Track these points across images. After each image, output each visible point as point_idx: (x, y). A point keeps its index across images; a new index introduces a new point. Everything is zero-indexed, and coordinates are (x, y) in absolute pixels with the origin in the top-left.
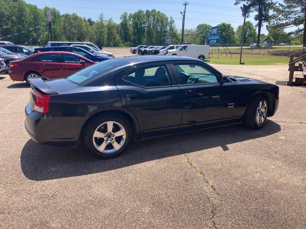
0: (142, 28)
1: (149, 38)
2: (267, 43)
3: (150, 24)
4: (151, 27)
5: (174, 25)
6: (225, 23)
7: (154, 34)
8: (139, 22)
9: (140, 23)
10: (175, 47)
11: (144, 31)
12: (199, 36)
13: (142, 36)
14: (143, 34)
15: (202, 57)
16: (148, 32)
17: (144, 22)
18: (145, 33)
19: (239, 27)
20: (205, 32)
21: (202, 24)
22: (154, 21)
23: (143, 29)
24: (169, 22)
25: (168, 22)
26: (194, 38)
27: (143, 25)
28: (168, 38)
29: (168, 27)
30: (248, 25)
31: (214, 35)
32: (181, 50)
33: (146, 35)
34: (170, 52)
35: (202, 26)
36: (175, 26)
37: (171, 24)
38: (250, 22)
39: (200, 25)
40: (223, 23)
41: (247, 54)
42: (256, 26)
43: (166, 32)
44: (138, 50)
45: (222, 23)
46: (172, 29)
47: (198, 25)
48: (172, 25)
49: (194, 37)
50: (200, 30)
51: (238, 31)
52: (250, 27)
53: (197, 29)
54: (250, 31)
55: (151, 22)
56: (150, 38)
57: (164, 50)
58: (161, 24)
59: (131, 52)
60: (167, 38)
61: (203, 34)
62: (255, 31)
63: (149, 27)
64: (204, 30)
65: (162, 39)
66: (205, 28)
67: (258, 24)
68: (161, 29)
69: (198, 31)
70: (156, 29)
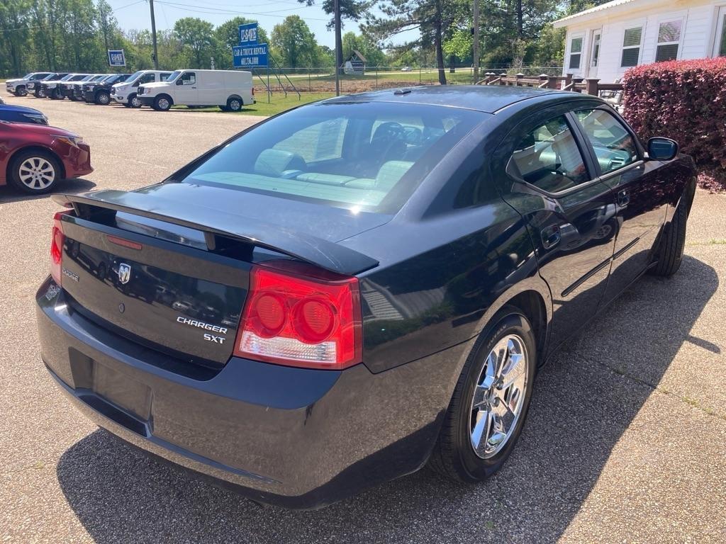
0: (18, 26)
1: (42, 51)
2: (353, 65)
3: (40, 15)
4: (46, 22)
5: (111, 19)
6: (244, 19)
7: (56, 42)
8: (5, 8)
9: (11, 10)
10: (157, 77)
11: (25, 33)
12: (184, 49)
13: (23, 47)
14: (25, 40)
15: (236, 99)
16: (40, 34)
17: (21, 7)
18: (30, 40)
19: (277, 29)
20: (197, 39)
21: (188, 19)
22: (51, 7)
23: (22, 28)
24: (95, 8)
25: (94, 12)
26: (173, 55)
27: (19, 18)
28: (116, 53)
29: (96, 23)
30: (295, 25)
31: (248, 45)
32: (179, 83)
33: (33, 46)
34: (150, 89)
35: (188, 24)
36: (116, 22)
37: (104, 16)
38: (298, 18)
39: (182, 21)
40: (238, 18)
41: (327, 91)
42: (330, 26)
43: (90, 36)
44: (32, 86)
45: (236, 16)
46: (107, 29)
47: (178, 20)
48: (108, 19)
49: (173, 51)
50: (185, 35)
51: (274, 39)
52: (300, 30)
53: (175, 30)
54: (302, 37)
55: (42, 10)
56: (48, 53)
57: (125, 84)
58: (74, 13)
59: (9, 91)
60: (111, 53)
61: (193, 44)
62: (312, 38)
63: (38, 21)
64: (195, 33)
65: (83, 55)
66: (196, 29)
67: (333, 22)
68: (75, 30)
69: (180, 37)
70: (61, 28)
